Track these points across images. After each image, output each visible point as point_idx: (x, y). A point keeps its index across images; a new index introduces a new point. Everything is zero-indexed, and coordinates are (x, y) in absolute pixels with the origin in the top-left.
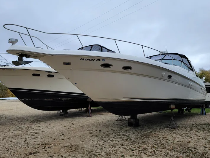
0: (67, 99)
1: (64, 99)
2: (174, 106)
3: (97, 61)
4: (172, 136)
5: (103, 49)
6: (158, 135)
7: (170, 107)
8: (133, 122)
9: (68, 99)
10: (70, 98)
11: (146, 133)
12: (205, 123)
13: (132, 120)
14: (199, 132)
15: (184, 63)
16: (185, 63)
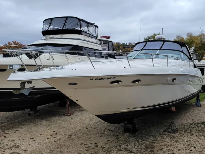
0: (39, 96)
1: (35, 97)
2: (175, 107)
3: (107, 79)
4: (177, 147)
5: (82, 23)
6: (162, 147)
7: (170, 110)
8: (130, 128)
9: (41, 95)
10: (44, 94)
11: (148, 143)
12: (202, 121)
13: (129, 125)
14: (200, 137)
15: (183, 53)
16: (185, 54)
